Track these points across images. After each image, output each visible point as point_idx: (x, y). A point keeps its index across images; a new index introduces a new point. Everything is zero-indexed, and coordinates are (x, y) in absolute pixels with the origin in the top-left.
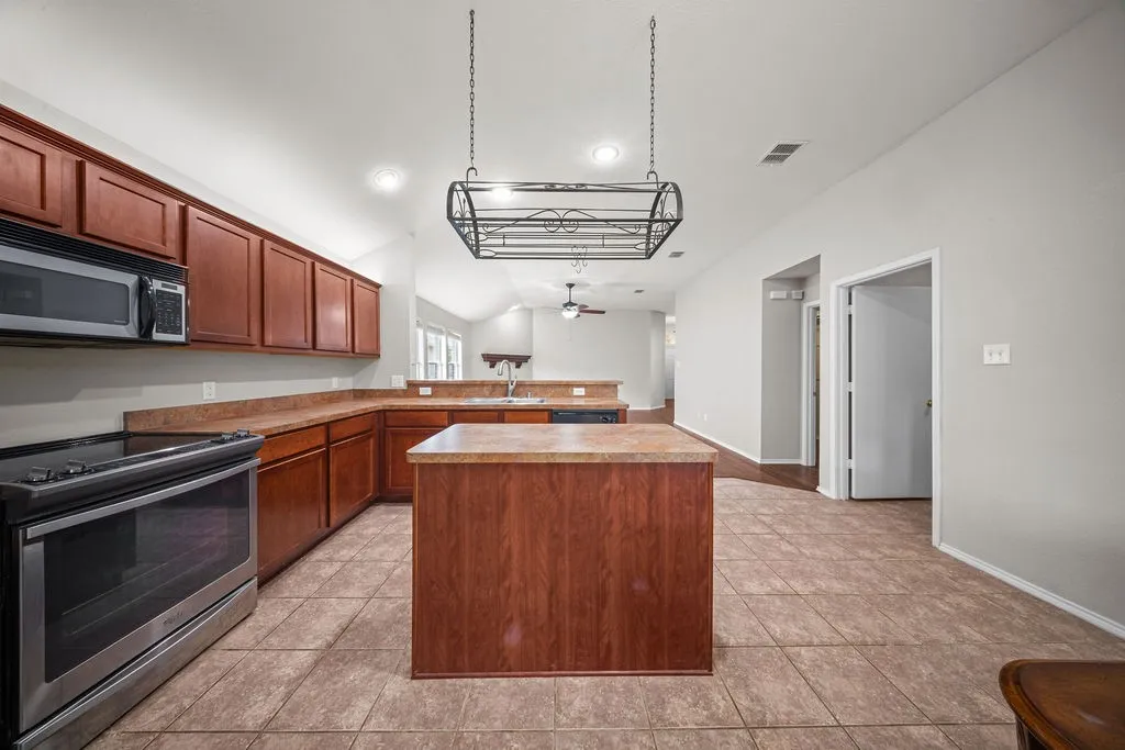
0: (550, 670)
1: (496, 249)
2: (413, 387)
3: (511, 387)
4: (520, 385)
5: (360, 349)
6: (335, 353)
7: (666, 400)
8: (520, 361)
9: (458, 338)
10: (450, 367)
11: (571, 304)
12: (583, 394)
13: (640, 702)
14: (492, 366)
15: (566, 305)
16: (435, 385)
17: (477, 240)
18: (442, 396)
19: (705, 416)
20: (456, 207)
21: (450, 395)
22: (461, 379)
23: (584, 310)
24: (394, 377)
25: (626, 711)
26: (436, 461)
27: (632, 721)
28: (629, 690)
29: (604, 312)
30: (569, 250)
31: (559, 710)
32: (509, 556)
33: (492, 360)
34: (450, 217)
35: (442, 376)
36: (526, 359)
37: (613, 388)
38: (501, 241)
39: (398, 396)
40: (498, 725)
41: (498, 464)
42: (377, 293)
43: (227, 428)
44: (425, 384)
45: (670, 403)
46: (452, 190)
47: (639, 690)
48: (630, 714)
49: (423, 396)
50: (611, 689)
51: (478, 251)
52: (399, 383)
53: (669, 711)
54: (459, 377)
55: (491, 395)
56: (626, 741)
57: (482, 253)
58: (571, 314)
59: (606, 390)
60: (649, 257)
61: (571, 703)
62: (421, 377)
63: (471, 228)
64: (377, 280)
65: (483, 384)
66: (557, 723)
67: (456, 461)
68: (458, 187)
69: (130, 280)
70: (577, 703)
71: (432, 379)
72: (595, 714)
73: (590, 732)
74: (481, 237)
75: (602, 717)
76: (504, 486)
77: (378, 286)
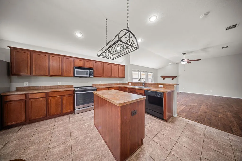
3: (143, 84)
5: (120, 77)
6: (115, 77)
8: (173, 78)
9: (152, 73)
11: (184, 60)
12: (162, 87)
13: (104, 153)
14: (164, 79)
24: (126, 81)
25: (100, 151)
27: (99, 153)
28: (105, 150)
31: (96, 141)
33: (164, 78)
36: (175, 77)
39: (127, 85)
40: (91, 136)
47: (106, 151)
48: (100, 152)
50: (104, 147)
53: (104, 159)
56: (94, 154)
61: (98, 142)
66: (94, 142)
70: (98, 143)
72: (98, 147)
73: (94, 147)
75: (98, 148)
77: (124, 66)
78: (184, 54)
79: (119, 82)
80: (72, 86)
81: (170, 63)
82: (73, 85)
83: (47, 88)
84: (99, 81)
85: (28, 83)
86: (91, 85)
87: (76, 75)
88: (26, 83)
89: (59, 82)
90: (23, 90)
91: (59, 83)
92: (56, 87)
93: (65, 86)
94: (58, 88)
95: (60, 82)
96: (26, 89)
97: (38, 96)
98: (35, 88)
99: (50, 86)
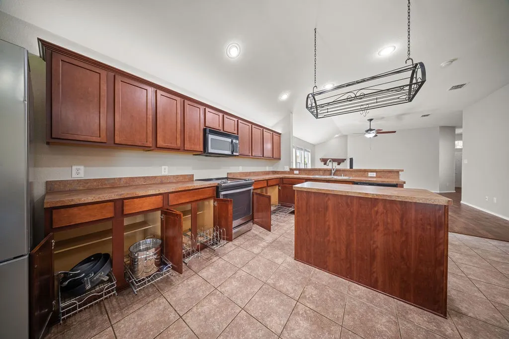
0: (347, 278)
1: (325, 114)
2: (292, 170)
3: (333, 172)
4: (337, 171)
5: (276, 157)
6: (269, 159)
7: (456, 188)
8: (340, 161)
9: (309, 152)
10: (305, 164)
11: (371, 130)
12: (375, 176)
13: (393, 306)
14: (325, 163)
15: (367, 131)
16: (299, 170)
17: (317, 112)
18: (303, 175)
19: (495, 199)
20: (309, 102)
21: (306, 174)
22: (310, 168)
23: (379, 132)
24: (285, 167)
25: (384, 305)
26: (302, 190)
27: (386, 309)
29: (395, 132)
30: (359, 107)
31: (350, 290)
32: (329, 228)
33: (325, 161)
34: (307, 107)
35: (302, 167)
36: (343, 160)
37: (396, 174)
38: (326, 111)
39: (287, 174)
41: (324, 194)
42: (280, 137)
43: (247, 178)
44: (296, 169)
45: (458, 189)
46: (308, 98)
47: (393, 303)
48: (386, 307)
49: (295, 174)
51: (317, 116)
52: (287, 169)
53: (410, 316)
54: (309, 167)
55: (324, 175)
57: (319, 117)
58: (371, 135)
59: (390, 174)
60: (411, 101)
61: (356, 291)
62: (294, 167)
63: (315, 109)
64: (280, 132)
65: (320, 170)
66: (348, 293)
67: (309, 190)
68: (310, 96)
69: (230, 140)
71: (298, 167)
72: (367, 299)
74: (318, 111)
75: (370, 301)
76: (327, 202)
77: (280, 134)
78: (371, 120)
79: (268, 169)
80: (190, 178)
81: (337, 136)
82: (193, 175)
83: (137, 183)
84: (239, 166)
85: (82, 168)
86: (225, 176)
87: (210, 150)
88: (78, 167)
89: (163, 167)
90: (70, 190)
91: (163, 170)
92: (159, 181)
93: (177, 176)
94: (162, 183)
95: (167, 167)
96: (78, 188)
97: (147, 205)
98: (105, 184)
99: (144, 178)
